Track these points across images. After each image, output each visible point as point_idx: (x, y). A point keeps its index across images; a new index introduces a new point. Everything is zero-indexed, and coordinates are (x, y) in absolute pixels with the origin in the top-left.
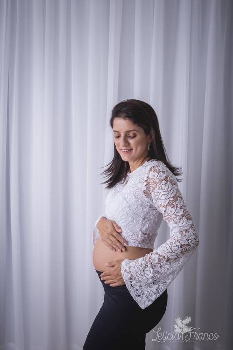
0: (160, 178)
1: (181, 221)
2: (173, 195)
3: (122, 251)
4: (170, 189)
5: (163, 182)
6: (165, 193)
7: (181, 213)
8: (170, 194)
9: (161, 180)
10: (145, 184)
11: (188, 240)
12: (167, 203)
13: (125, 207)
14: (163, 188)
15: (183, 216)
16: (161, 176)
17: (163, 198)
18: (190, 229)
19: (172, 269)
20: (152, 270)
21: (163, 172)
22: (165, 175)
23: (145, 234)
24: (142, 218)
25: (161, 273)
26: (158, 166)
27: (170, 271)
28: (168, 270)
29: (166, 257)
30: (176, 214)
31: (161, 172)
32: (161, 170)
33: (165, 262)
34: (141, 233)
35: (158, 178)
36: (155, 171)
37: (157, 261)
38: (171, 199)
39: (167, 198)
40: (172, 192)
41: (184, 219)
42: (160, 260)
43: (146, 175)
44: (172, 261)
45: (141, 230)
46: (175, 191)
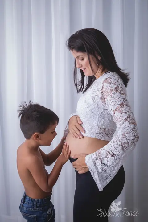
0: (111, 89)
1: (124, 124)
2: (120, 103)
3: (80, 138)
4: (118, 97)
5: (114, 92)
6: (114, 101)
7: (125, 118)
8: (118, 102)
9: (112, 90)
10: (101, 92)
11: (127, 140)
12: (115, 108)
13: (86, 107)
14: (113, 97)
15: (126, 120)
16: (112, 87)
17: (112, 104)
18: (131, 132)
19: (116, 163)
20: (100, 162)
21: (114, 84)
22: (115, 86)
23: (101, 128)
24: (98, 115)
25: (107, 165)
26: (110, 78)
27: (114, 164)
28: (113, 163)
29: (111, 152)
30: (122, 118)
31: (112, 84)
32: (112, 82)
33: (110, 157)
34: (97, 127)
35: (109, 88)
36: (108, 82)
37: (105, 155)
38: (118, 106)
39: (115, 105)
40: (119, 100)
41: (127, 123)
42: (107, 155)
43: (102, 85)
44: (116, 156)
45: (97, 125)
46: (122, 100)
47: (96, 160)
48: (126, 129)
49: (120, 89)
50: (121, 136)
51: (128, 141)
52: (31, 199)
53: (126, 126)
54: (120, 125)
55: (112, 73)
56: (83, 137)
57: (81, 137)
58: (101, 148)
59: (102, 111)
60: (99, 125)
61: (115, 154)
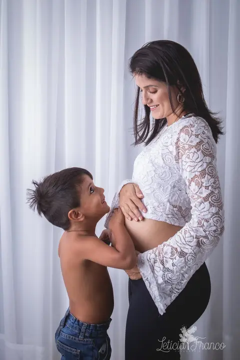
0: (190, 144)
1: (201, 205)
2: (200, 169)
3: (138, 220)
4: (199, 160)
5: (194, 150)
6: (192, 164)
7: (204, 195)
8: (197, 167)
9: (191, 147)
10: (175, 147)
11: (205, 231)
12: (192, 177)
13: (151, 171)
14: (191, 158)
15: (206, 199)
16: (192, 142)
17: (188, 170)
18: (212, 219)
19: (187, 267)
20: (162, 266)
21: (197, 136)
22: (198, 140)
23: (174, 206)
24: (171, 185)
25: (172, 271)
26: (192, 126)
27: (184, 269)
28: (182, 268)
29: (179, 250)
30: (199, 195)
31: (193, 136)
32: (194, 133)
33: (178, 258)
34: (168, 204)
35: (188, 143)
36: (187, 133)
37: (170, 254)
38: (197, 174)
39: (192, 171)
40: (200, 164)
41: (207, 204)
42: (172, 254)
43: (177, 136)
44: (187, 256)
45: (169, 201)
46: (205, 165)
47: (155, 263)
48: (205, 213)
49: (204, 146)
50: (196, 225)
51: (207, 233)
52: (78, 321)
53: (205, 210)
54: (195, 207)
55: (195, 118)
56: (143, 219)
57: (140, 219)
58: (165, 243)
59: (177, 179)
60: (171, 201)
61: (187, 254)
